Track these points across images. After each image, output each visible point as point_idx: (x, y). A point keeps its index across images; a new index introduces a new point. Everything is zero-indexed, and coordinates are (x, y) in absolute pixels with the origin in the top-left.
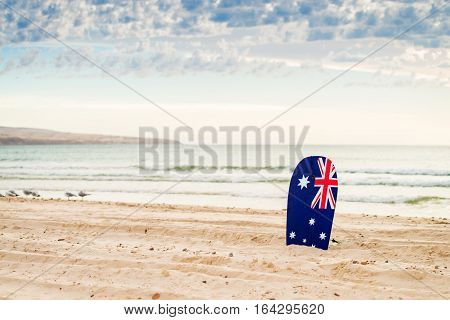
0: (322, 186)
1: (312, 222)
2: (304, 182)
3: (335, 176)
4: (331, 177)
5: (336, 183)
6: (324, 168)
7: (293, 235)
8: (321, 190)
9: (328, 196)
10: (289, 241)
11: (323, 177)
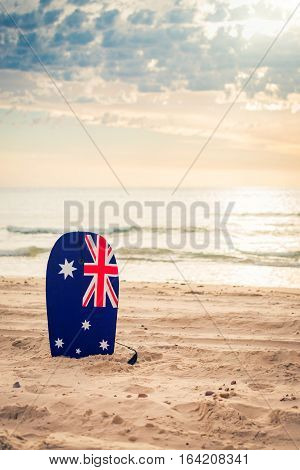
0: (96, 276)
1: (86, 325)
2: (67, 269)
3: (113, 260)
4: (107, 264)
5: (115, 270)
6: (96, 250)
7: (59, 343)
8: (95, 281)
9: (106, 289)
10: (55, 352)
11: (96, 263)
